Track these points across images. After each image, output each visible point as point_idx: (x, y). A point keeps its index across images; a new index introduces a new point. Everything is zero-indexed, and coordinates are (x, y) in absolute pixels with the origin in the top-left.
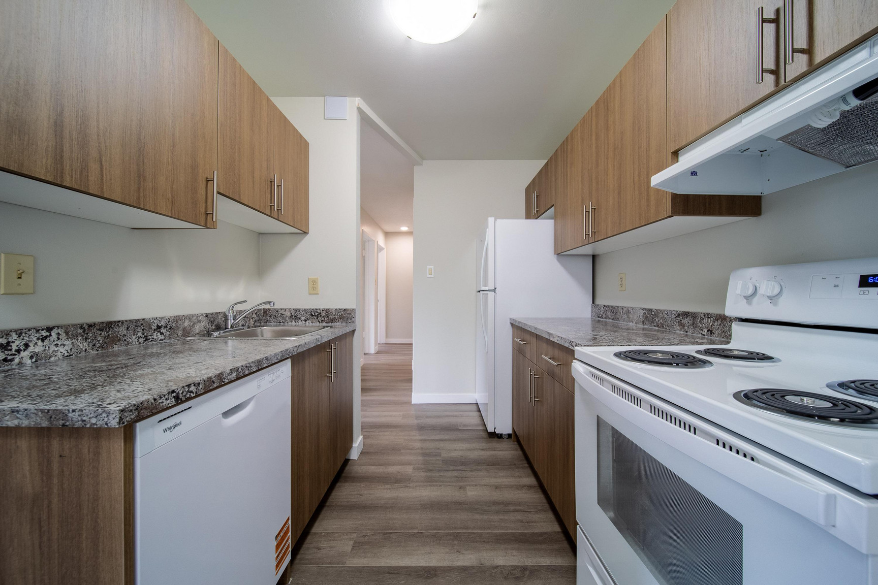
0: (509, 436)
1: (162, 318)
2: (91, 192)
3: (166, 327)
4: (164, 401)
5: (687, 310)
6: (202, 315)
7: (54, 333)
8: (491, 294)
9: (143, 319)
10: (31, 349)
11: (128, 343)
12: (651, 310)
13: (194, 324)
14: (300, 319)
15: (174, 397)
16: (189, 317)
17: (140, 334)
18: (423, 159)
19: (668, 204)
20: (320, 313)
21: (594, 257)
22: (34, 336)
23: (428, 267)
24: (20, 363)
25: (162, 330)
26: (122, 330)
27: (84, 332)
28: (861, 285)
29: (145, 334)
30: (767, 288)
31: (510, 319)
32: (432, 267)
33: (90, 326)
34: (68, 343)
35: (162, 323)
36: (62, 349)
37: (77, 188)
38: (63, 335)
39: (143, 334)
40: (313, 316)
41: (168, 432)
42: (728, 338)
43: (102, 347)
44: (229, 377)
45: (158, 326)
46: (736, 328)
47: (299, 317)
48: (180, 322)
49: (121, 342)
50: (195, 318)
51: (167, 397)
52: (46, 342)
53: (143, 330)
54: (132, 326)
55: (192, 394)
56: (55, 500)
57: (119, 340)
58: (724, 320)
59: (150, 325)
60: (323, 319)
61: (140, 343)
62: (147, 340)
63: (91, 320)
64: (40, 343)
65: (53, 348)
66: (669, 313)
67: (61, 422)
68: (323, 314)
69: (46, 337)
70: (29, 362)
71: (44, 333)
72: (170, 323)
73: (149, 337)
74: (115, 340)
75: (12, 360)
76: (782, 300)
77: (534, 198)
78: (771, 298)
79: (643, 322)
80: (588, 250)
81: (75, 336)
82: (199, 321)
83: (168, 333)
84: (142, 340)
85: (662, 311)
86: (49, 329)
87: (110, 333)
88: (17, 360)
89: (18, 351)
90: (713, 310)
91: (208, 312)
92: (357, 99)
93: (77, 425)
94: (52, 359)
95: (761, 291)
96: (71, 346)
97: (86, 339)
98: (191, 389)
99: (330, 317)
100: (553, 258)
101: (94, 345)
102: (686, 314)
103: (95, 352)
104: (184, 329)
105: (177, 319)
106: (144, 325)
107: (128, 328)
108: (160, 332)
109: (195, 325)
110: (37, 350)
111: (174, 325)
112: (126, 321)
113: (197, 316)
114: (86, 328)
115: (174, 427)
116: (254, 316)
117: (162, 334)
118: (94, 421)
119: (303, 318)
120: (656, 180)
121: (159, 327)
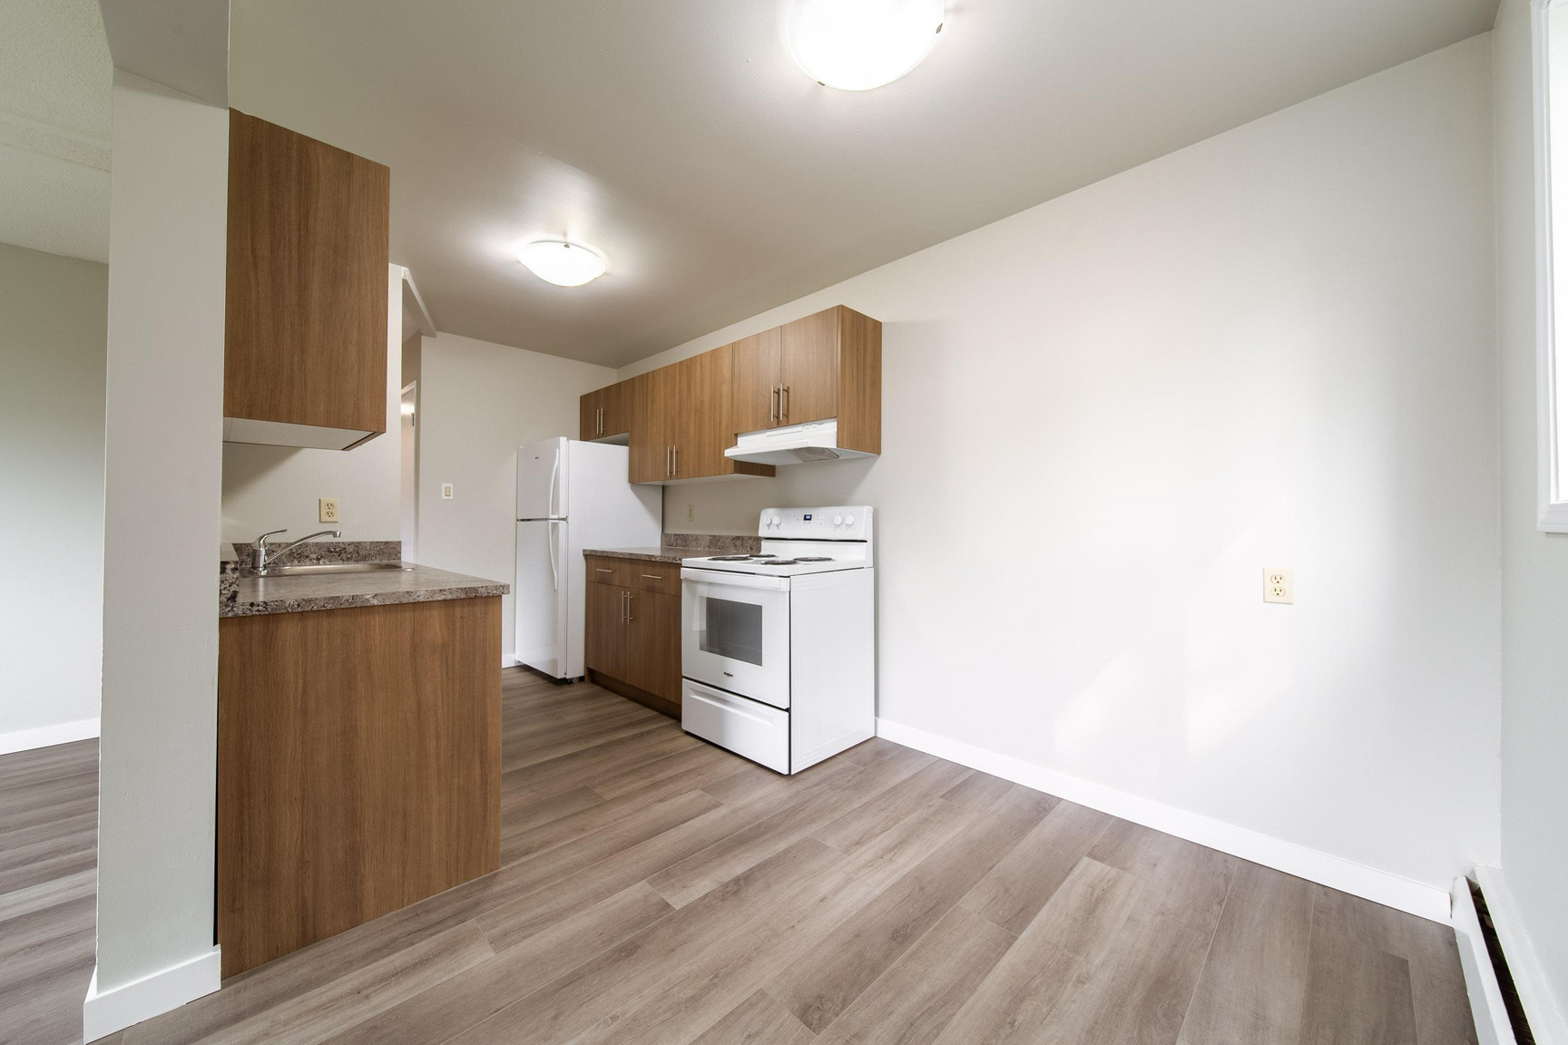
0: (581, 679)
5: (738, 535)
8: (562, 523)
12: (715, 536)
14: (307, 557)
18: (439, 328)
19: (732, 466)
20: (345, 548)
21: (663, 487)
23: (444, 485)
28: (805, 519)
30: (776, 520)
31: (584, 551)
32: (451, 485)
40: (331, 552)
42: (759, 549)
46: (764, 543)
47: (306, 554)
56: (457, 645)
58: (759, 540)
60: (349, 556)
66: (727, 537)
67: (474, 595)
68: (351, 549)
76: (781, 526)
77: (600, 415)
78: (777, 525)
79: (709, 547)
80: (660, 483)
85: (723, 537)
90: (753, 535)
92: (403, 268)
93: (486, 595)
95: (774, 522)
99: (361, 553)
100: (627, 486)
102: (738, 538)
118: (495, 592)
119: (314, 556)
120: (729, 453)
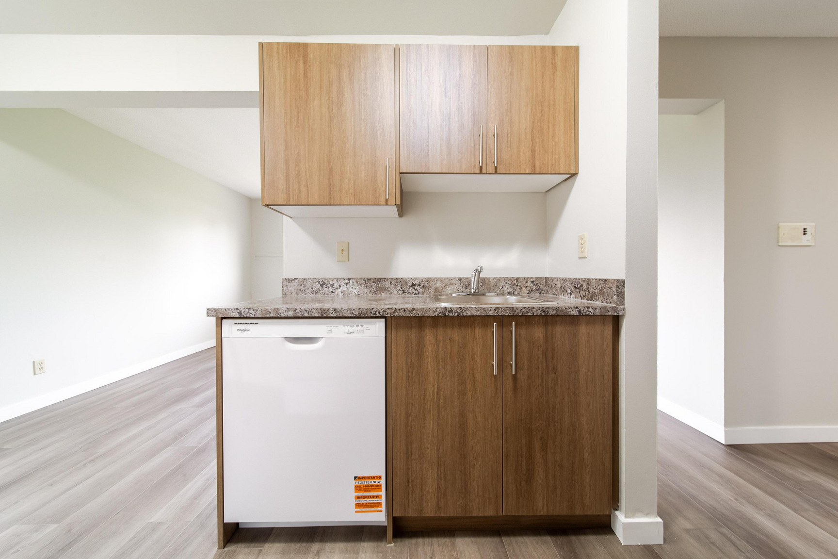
1: (417, 278)
2: (303, 204)
3: (418, 285)
4: (231, 312)
6: (455, 278)
7: (351, 281)
9: (402, 278)
10: (342, 288)
11: (391, 293)
13: (446, 285)
14: (566, 291)
15: (238, 312)
16: (442, 280)
17: (399, 288)
20: (583, 285)
22: (343, 282)
24: (337, 295)
25: (416, 287)
26: (387, 284)
27: (365, 282)
29: (403, 289)
33: (368, 279)
34: (357, 287)
35: (416, 282)
36: (355, 291)
37: (296, 204)
38: (355, 283)
39: (402, 288)
40: (576, 288)
41: (240, 332)
43: (375, 292)
44: (285, 313)
45: (412, 284)
47: (566, 288)
48: (432, 283)
49: (386, 292)
50: (447, 280)
51: (233, 310)
52: (348, 285)
53: (401, 285)
54: (394, 282)
55: (251, 315)
57: (385, 290)
59: (406, 283)
61: (399, 294)
62: (404, 292)
63: (369, 277)
64: (345, 285)
65: (351, 289)
69: (348, 283)
70: (341, 294)
71: (347, 281)
72: (423, 283)
73: (405, 291)
74: (383, 290)
75: (334, 292)
81: (361, 284)
82: (452, 284)
83: (421, 290)
84: (401, 292)
86: (349, 279)
87: (379, 285)
88: (336, 293)
89: (337, 288)
91: (461, 277)
94: (350, 295)
96: (359, 290)
97: (366, 287)
98: (250, 312)
99: (590, 291)
101: (370, 291)
103: (371, 295)
104: (436, 290)
105: (428, 280)
106: (402, 282)
107: (391, 283)
108: (414, 288)
109: (447, 287)
110: (344, 289)
111: (426, 284)
112: (390, 278)
113: (450, 279)
114: (366, 280)
115: (245, 330)
116: (529, 284)
117: (416, 290)
119: (569, 291)
121: (414, 285)
